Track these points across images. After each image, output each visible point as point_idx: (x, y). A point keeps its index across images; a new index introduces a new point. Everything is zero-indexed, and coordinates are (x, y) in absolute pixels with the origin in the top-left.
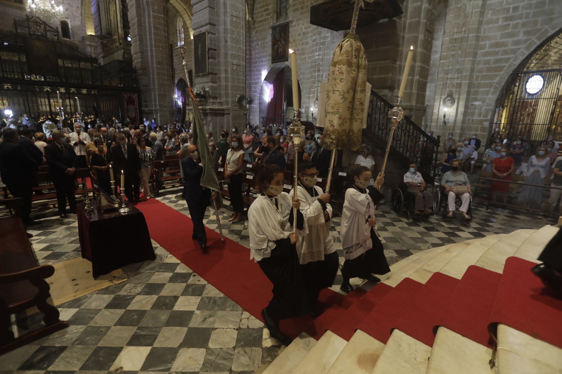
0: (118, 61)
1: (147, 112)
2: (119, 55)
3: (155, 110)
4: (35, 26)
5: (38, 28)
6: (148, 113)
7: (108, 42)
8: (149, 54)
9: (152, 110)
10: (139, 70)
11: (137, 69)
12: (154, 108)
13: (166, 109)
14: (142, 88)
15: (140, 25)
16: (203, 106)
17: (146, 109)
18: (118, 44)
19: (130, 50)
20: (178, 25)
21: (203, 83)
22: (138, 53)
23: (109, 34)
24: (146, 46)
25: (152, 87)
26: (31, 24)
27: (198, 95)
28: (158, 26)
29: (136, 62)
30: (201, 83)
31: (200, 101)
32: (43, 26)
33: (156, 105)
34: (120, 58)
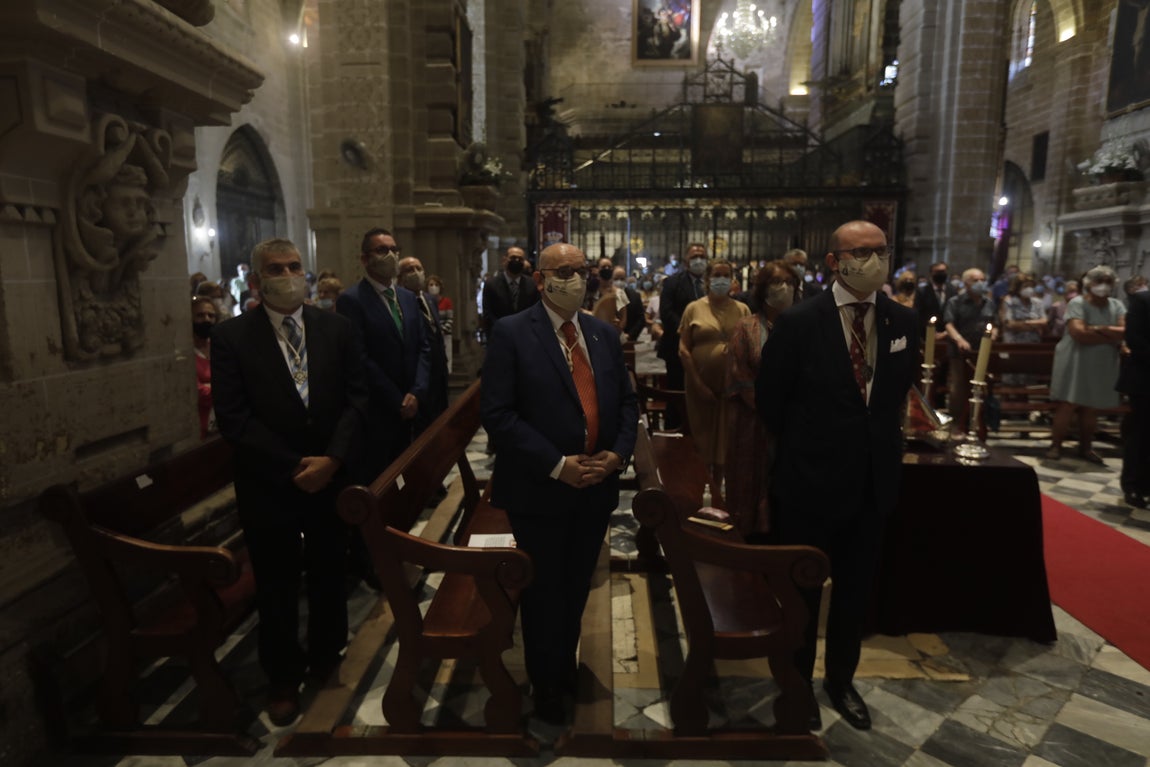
0: (860, 127)
1: (917, 246)
2: (861, 116)
3: (940, 241)
4: (716, 80)
5: (721, 80)
6: (918, 251)
7: (840, 89)
8: (944, 94)
9: (931, 242)
10: (911, 140)
11: (905, 138)
12: (935, 236)
13: (968, 237)
14: (911, 185)
15: (931, 26)
16: (1126, 203)
17: (915, 239)
18: (862, 90)
19: (892, 97)
21: (1135, 133)
22: (912, 98)
23: (846, 71)
24: (939, 76)
25: (939, 179)
26: (710, 75)
27: (1111, 173)
28: (978, 15)
29: (905, 121)
30: (1126, 136)
31: (1119, 191)
32: (728, 76)
33: (942, 227)
34: (865, 120)
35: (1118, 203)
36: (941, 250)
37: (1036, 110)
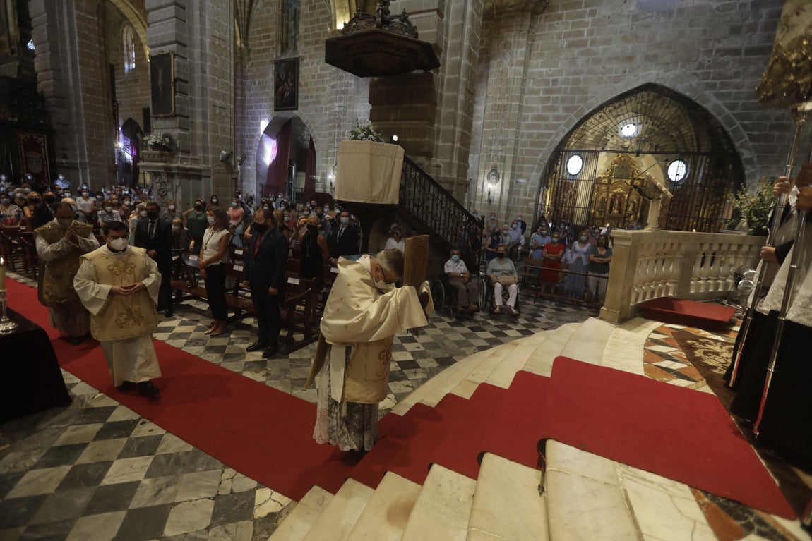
0: (8, 78)
1: (66, 165)
2: (9, 69)
3: (82, 164)
6: (68, 168)
8: (70, 74)
9: (77, 164)
10: (50, 97)
11: (46, 95)
12: (79, 161)
13: (101, 163)
14: (55, 127)
15: (53, 26)
16: (165, 162)
17: (64, 161)
18: (7, 51)
19: (33, 64)
20: (124, 38)
21: (166, 128)
22: (47, 70)
24: (65, 62)
25: (76, 127)
27: (157, 145)
28: (87, 33)
29: (45, 84)
30: (162, 129)
31: (161, 155)
33: (82, 156)
34: (13, 73)
35: (162, 161)
36: (84, 169)
37: (142, 95)
